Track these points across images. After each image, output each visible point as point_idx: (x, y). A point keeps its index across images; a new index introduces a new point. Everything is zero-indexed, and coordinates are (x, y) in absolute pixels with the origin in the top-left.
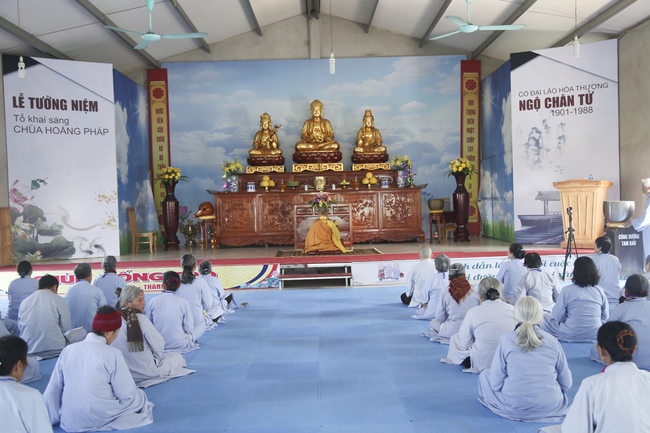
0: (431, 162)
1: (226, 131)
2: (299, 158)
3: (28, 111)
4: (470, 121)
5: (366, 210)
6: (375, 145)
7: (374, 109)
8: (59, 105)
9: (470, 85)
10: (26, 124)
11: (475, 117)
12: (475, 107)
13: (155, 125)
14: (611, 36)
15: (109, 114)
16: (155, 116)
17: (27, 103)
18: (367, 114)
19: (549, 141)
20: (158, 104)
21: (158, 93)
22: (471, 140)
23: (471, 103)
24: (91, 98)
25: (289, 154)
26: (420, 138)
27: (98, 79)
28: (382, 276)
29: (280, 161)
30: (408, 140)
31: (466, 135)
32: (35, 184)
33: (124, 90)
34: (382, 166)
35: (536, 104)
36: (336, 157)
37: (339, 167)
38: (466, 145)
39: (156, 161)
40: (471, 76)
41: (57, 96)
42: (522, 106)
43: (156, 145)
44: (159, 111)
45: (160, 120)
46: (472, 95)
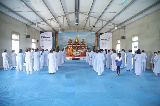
0: (91, 45)
1: (65, 41)
2: (74, 44)
3: (42, 38)
4: (96, 41)
5: (82, 51)
6: (84, 43)
7: (84, 39)
8: (46, 37)
9: (96, 36)
10: (42, 40)
11: (97, 40)
12: (97, 39)
13: (56, 40)
14: (112, 32)
15: (51, 39)
16: (56, 38)
17: (42, 37)
18: (83, 39)
19: (104, 44)
20: (57, 37)
21: (57, 36)
22: (96, 43)
23: (96, 38)
24: (50, 37)
25: (73, 44)
26: (90, 42)
27: (50, 34)
28: (83, 59)
29: (72, 45)
30: (88, 43)
31: (95, 42)
32: (43, 47)
33: (53, 35)
34: (85, 46)
35: (103, 39)
36: (79, 44)
37: (79, 46)
38: (95, 43)
39: (56, 44)
40: (96, 35)
41: (46, 36)
42: (101, 39)
43: (56, 42)
44: (57, 38)
45: (57, 39)
46: (96, 37)
